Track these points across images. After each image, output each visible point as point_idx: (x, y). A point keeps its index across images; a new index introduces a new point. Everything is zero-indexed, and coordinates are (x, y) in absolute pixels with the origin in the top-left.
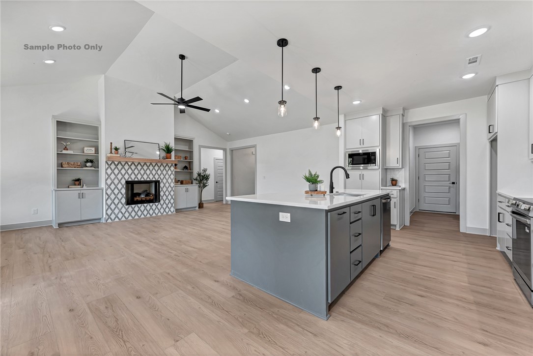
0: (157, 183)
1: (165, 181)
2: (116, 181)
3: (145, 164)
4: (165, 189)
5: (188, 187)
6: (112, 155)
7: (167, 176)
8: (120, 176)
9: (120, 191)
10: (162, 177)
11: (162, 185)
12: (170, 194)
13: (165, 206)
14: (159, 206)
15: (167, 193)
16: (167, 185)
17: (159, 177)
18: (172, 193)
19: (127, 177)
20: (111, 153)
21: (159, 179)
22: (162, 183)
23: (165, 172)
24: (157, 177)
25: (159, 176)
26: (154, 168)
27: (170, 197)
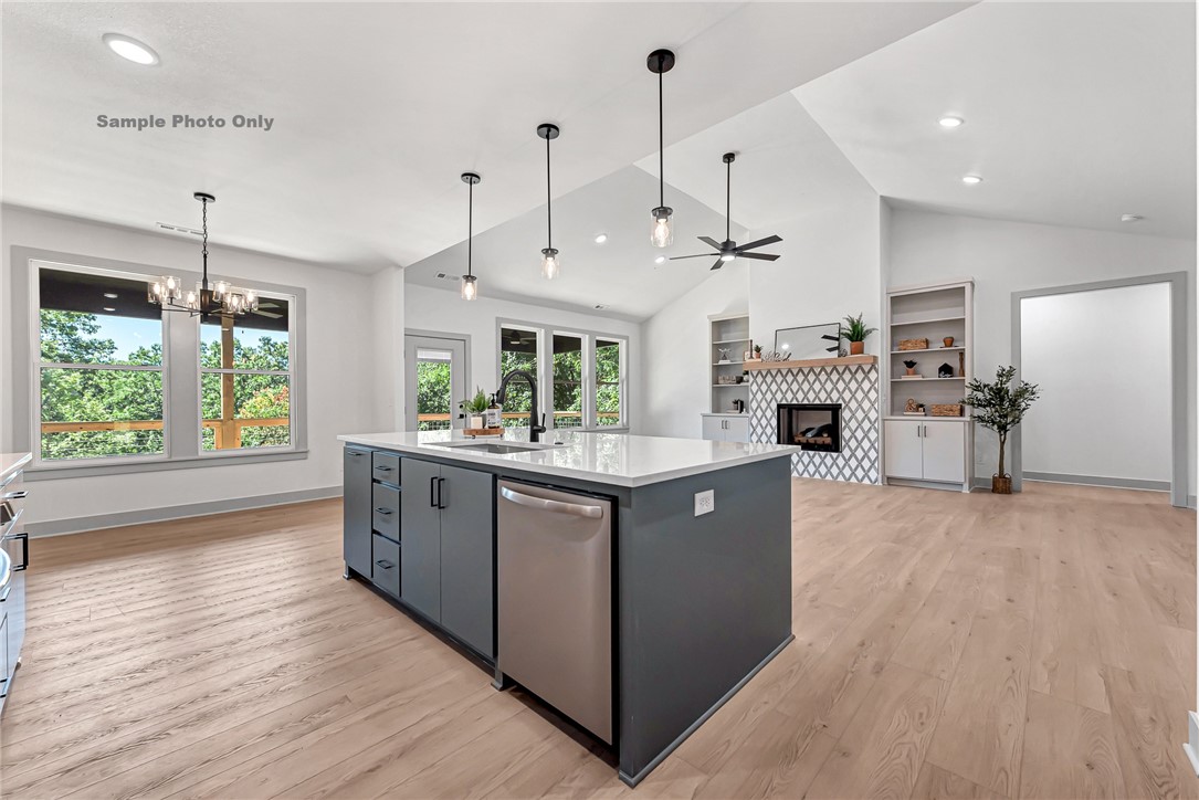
0: (835, 410)
1: (853, 405)
2: (764, 405)
3: (812, 370)
4: (853, 424)
5: (925, 424)
6: (752, 360)
7: (860, 395)
8: (769, 396)
9: (769, 423)
10: (847, 395)
11: (846, 414)
12: (866, 436)
13: (853, 463)
14: (841, 462)
15: (859, 434)
16: (860, 415)
17: (841, 397)
18: (873, 435)
19: (779, 396)
20: (751, 357)
21: (840, 402)
22: (847, 410)
23: (853, 386)
24: (835, 396)
25: (841, 393)
26: (829, 378)
27: (866, 444)
